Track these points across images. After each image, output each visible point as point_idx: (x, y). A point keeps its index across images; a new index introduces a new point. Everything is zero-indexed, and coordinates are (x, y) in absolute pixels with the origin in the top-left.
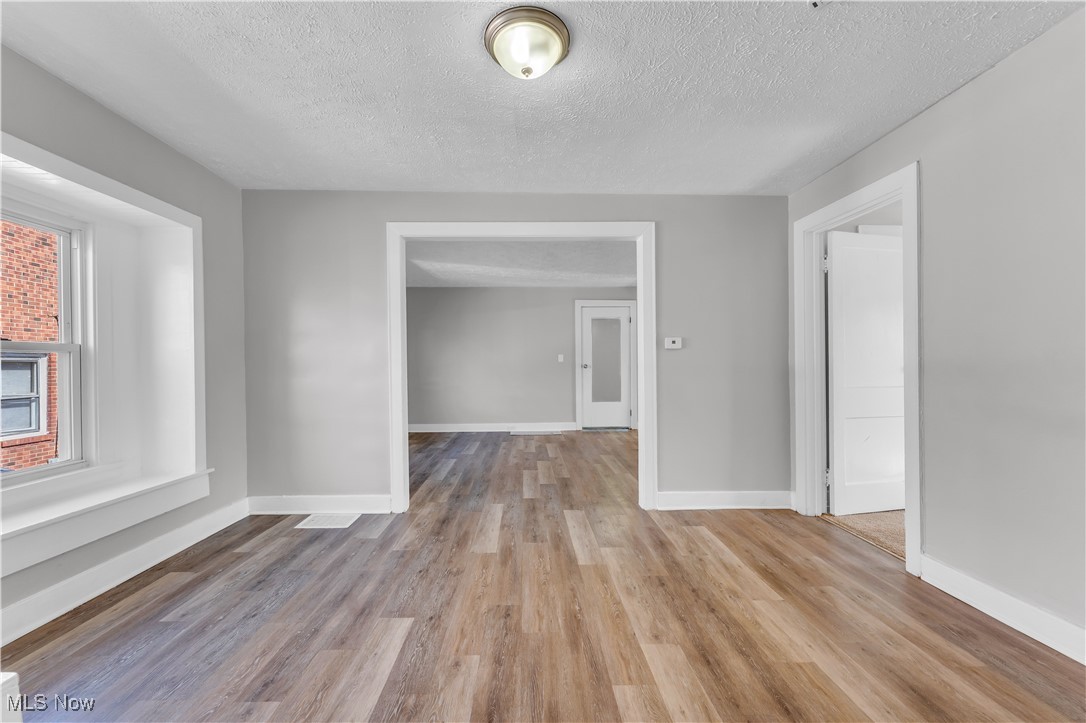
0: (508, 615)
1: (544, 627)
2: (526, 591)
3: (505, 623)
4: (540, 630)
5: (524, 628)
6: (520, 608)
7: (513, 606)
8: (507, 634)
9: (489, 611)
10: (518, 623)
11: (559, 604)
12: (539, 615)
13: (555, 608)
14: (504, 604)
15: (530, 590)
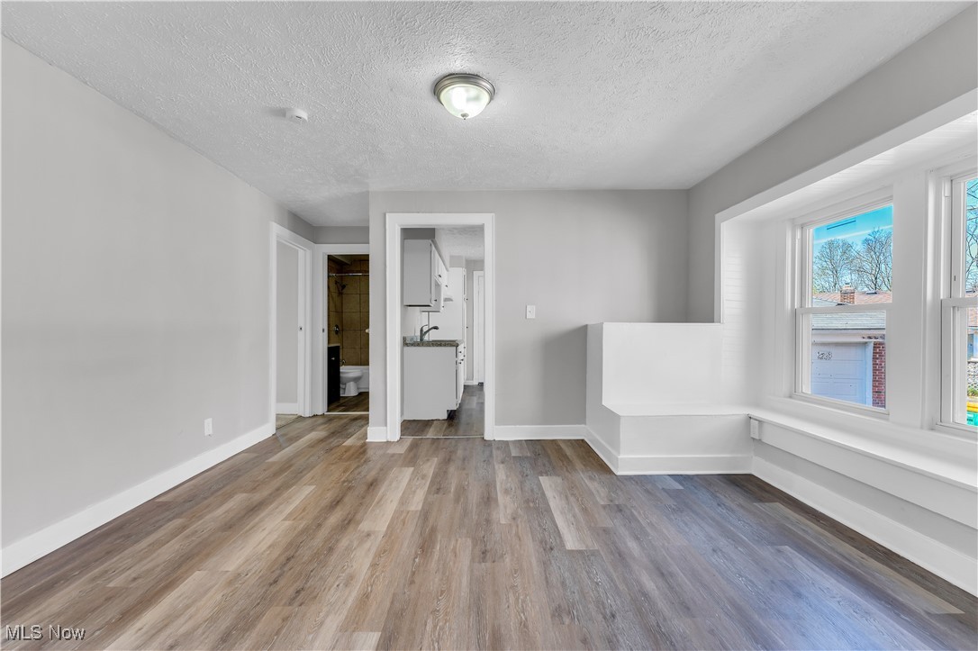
0: (484, 553)
1: (453, 543)
2: (465, 581)
3: (485, 546)
4: (457, 540)
5: (469, 542)
6: (473, 560)
7: (480, 562)
8: (484, 537)
9: (502, 556)
10: (474, 545)
11: (433, 565)
12: (455, 553)
13: (439, 560)
14: (489, 564)
15: (461, 582)
